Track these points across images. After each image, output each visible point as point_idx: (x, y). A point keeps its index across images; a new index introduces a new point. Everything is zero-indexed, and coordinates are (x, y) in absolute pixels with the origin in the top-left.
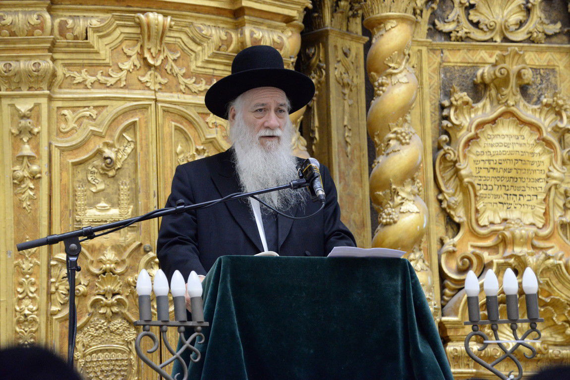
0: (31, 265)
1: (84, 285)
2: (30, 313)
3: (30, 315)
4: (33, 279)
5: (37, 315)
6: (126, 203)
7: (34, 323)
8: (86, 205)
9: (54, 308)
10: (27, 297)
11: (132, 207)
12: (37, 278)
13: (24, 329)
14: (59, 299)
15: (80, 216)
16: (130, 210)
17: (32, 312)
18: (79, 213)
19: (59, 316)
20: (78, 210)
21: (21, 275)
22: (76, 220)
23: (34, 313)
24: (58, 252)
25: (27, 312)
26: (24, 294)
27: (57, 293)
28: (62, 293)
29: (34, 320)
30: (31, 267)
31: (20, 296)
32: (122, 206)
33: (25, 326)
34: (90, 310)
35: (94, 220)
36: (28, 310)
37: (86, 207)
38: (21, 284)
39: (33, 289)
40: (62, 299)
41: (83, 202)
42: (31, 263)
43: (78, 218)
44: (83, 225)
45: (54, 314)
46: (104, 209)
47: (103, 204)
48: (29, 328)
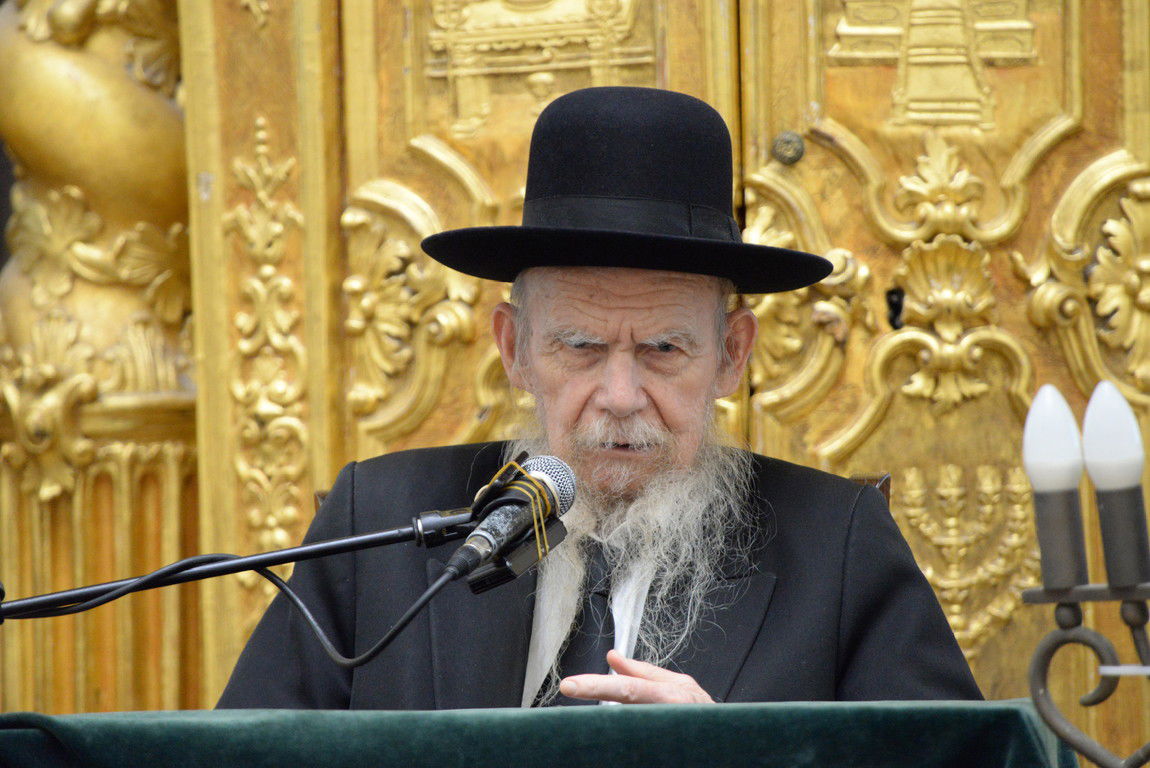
0: (277, 228)
1: (460, 300)
2: (275, 409)
3: (275, 416)
4: (286, 283)
5: (300, 416)
7: (292, 447)
9: (362, 391)
10: (267, 350)
12: (297, 279)
13: (262, 469)
14: (377, 356)
15: (444, 30)
17: (285, 405)
18: (441, 21)
19: (382, 419)
20: (438, 7)
22: (431, 48)
23: (290, 409)
24: (369, 177)
25: (265, 407)
26: (259, 339)
27: (369, 335)
28: (389, 335)
29: (293, 437)
30: (278, 236)
31: (246, 346)
33: (268, 458)
34: (487, 398)
35: (497, 47)
36: (272, 398)
38: (247, 300)
39: (284, 318)
40: (387, 356)
42: (274, 218)
43: (437, 39)
44: (455, 66)
45: (363, 411)
48: (281, 466)
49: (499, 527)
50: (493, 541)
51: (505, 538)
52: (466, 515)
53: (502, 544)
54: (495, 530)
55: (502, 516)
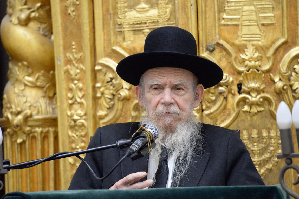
0: (78, 71)
1: (126, 89)
2: (78, 118)
3: (78, 120)
4: (81, 85)
5: (85, 120)
6: (164, 3)
7: (83, 128)
8: (126, 7)
9: (101, 113)
10: (76, 102)
11: (170, 6)
12: (83, 84)
13: (75, 134)
14: (105, 104)
15: (121, 19)
16: (168, 10)
17: (81, 117)
18: (120, 16)
19: (106, 120)
20: (119, 13)
21: (71, 81)
22: (117, 23)
23: (82, 118)
24: (102, 57)
25: (76, 117)
26: (74, 100)
27: (103, 98)
28: (107, 98)
29: (83, 125)
30: (78, 73)
31: (70, 102)
32: (161, 6)
33: (76, 130)
34: (134, 114)
35: (135, 23)
36: (77, 115)
37: (126, 9)
38: (71, 90)
39: (80, 94)
40: (107, 103)
41: (123, 5)
42: (77, 68)
43: (119, 21)
44: (124, 28)
45: (101, 118)
46: (143, 11)
47: (143, 5)
48: (80, 133)
49: (139, 143)
50: (137, 147)
51: (140, 146)
52: (130, 140)
53: (140, 148)
54: (138, 144)
55: (139, 141)
